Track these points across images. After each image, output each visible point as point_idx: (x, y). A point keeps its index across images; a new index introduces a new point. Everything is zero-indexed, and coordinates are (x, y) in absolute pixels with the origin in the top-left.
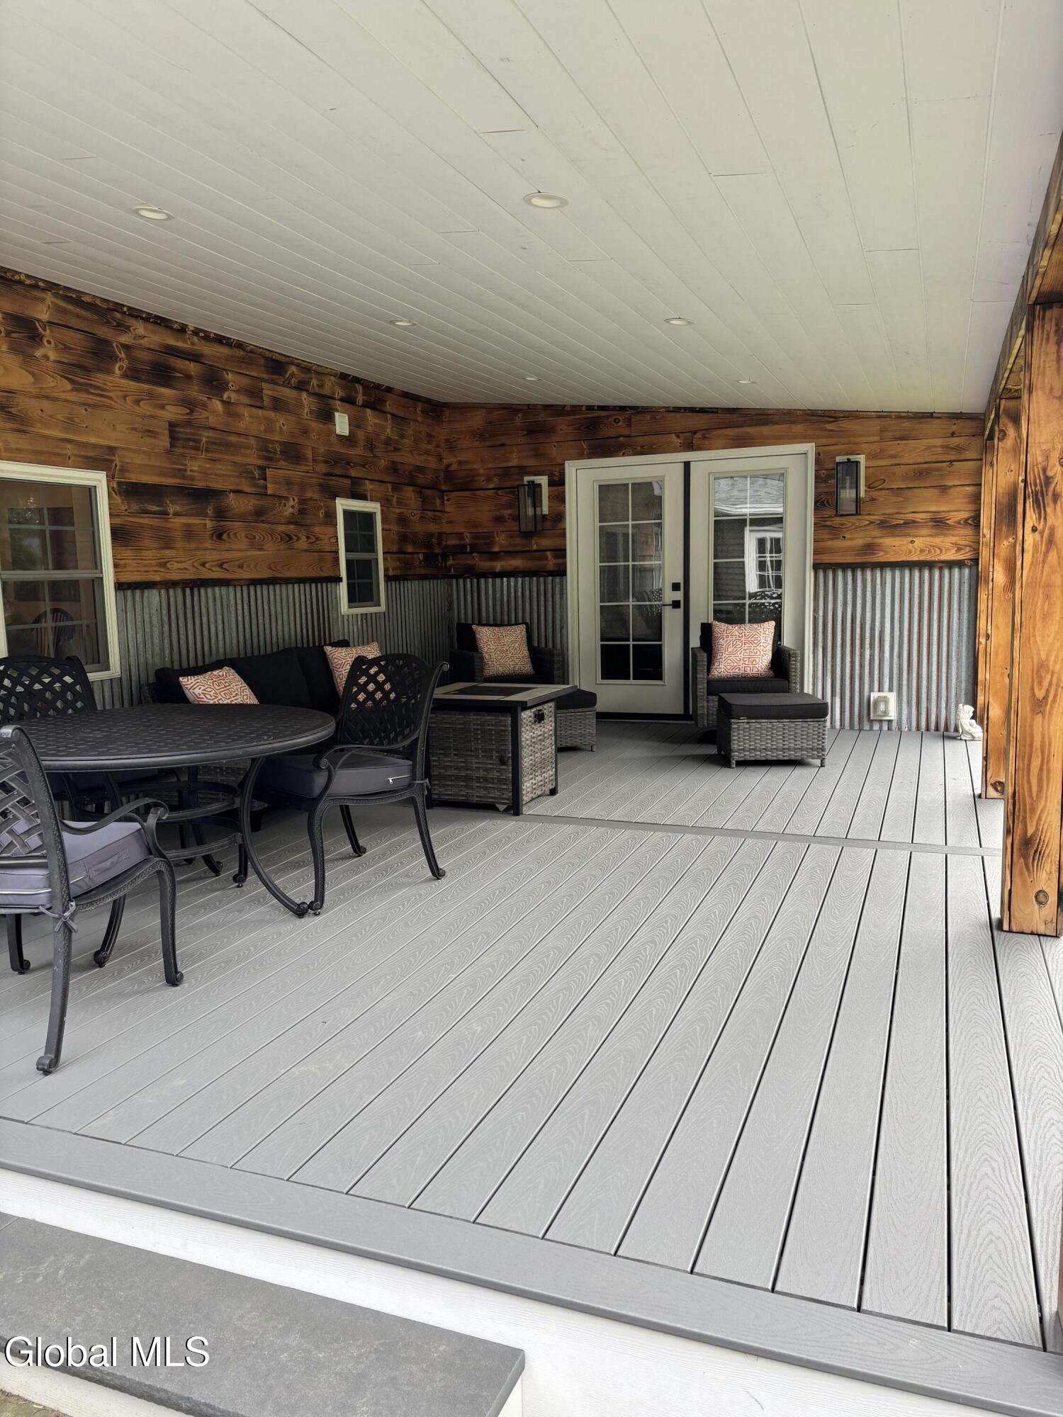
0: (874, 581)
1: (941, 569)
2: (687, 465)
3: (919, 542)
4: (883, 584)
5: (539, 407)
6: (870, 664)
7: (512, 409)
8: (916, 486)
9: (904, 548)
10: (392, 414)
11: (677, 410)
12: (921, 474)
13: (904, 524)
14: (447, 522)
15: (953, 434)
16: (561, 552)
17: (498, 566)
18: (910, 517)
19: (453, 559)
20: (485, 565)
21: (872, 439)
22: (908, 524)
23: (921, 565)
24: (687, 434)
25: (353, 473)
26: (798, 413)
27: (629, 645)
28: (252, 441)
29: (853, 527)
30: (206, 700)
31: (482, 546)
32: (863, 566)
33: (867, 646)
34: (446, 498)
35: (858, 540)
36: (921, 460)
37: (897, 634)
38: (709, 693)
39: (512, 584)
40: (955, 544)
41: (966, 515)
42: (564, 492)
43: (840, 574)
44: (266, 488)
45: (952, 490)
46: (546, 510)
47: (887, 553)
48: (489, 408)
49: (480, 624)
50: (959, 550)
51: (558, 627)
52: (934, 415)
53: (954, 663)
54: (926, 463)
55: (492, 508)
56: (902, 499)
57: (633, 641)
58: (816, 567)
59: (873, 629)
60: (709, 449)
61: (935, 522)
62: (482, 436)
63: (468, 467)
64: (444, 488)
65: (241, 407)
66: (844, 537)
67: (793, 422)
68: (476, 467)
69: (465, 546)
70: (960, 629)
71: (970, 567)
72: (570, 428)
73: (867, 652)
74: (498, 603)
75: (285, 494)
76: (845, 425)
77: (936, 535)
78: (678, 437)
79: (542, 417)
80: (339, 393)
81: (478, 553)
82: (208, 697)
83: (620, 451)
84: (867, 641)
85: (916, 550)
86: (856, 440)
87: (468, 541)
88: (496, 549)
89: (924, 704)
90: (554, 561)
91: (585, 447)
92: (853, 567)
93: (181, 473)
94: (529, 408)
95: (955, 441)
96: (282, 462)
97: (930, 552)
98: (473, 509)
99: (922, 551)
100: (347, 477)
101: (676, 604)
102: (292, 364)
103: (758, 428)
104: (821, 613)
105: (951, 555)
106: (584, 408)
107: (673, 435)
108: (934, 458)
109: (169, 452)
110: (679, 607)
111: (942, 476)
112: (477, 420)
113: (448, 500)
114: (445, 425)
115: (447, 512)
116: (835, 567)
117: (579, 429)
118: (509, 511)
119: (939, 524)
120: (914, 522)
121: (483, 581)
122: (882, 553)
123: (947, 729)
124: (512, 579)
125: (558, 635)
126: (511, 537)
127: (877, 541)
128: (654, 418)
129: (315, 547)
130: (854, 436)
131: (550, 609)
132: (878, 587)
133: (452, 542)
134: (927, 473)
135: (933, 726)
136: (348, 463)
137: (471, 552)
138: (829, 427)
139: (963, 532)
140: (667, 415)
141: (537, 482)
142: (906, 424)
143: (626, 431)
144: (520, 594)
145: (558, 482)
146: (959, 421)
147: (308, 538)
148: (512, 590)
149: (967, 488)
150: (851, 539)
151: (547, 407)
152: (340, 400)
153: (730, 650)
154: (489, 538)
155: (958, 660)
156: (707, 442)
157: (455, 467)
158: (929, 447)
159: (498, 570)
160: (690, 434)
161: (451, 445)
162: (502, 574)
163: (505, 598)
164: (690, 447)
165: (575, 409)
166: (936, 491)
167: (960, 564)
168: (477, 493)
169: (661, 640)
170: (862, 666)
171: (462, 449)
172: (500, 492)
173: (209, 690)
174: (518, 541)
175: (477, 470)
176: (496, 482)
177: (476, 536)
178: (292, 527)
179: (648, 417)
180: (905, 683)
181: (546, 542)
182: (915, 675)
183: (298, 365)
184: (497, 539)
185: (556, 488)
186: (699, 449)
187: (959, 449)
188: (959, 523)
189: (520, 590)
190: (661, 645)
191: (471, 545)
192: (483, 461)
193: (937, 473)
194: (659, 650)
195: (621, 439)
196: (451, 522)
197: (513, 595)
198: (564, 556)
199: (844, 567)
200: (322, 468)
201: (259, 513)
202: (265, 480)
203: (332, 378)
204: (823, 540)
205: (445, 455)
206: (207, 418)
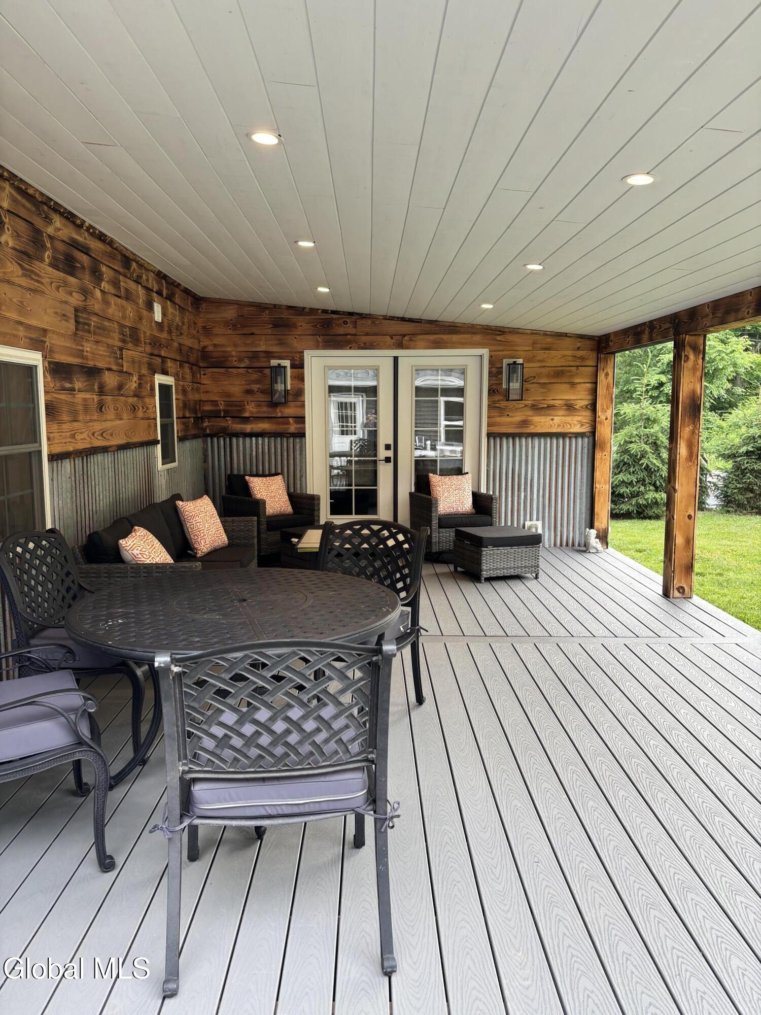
0: (527, 446)
1: (570, 438)
2: (396, 359)
3: (557, 420)
4: (533, 448)
5: (283, 307)
6: (524, 502)
7: (261, 307)
8: (556, 381)
9: (547, 424)
10: (179, 306)
11: (392, 318)
12: (559, 374)
13: (548, 407)
14: (203, 392)
15: (579, 348)
16: (301, 419)
17: (248, 428)
18: (552, 402)
19: (208, 422)
20: (238, 427)
21: (527, 348)
22: (550, 407)
23: (557, 435)
24: (398, 337)
25: (163, 354)
26: (478, 327)
27: (352, 490)
28: (116, 326)
29: (514, 408)
30: (143, 559)
31: (235, 412)
32: (520, 435)
33: (522, 490)
34: (202, 373)
35: (518, 417)
36: (559, 365)
37: (542, 481)
38: (440, 527)
39: (260, 442)
40: (580, 421)
41: (586, 403)
42: (303, 374)
43: (504, 440)
44: (123, 366)
45: (578, 386)
46: (289, 387)
47: (536, 426)
48: (239, 304)
49: (251, 475)
50: (582, 425)
51: (298, 476)
52: (568, 335)
53: (578, 501)
54: (562, 366)
55: (243, 382)
56: (546, 390)
57: (355, 486)
58: (489, 435)
59: (526, 479)
60: (414, 348)
61: (568, 406)
62: (234, 326)
63: (223, 349)
64: (201, 365)
65: (110, 295)
66: (508, 415)
67: (474, 333)
68: (229, 349)
69: (219, 411)
70: (582, 478)
71: (588, 437)
72: (308, 325)
73: (523, 494)
74: (248, 457)
75: (131, 371)
76: (510, 338)
77: (568, 416)
78: (392, 338)
79: (285, 315)
80: (156, 288)
81: (231, 417)
82: (145, 556)
83: (348, 346)
84: (523, 487)
85: (555, 425)
86: (517, 348)
87: (221, 407)
88: (247, 415)
89: (559, 529)
90: (295, 426)
91: (320, 340)
92: (513, 436)
93: (80, 354)
94: (275, 308)
95: (580, 353)
96: (130, 344)
97: (564, 426)
98: (225, 383)
99: (559, 426)
100: (159, 356)
101: (387, 460)
102: (134, 261)
103: (449, 336)
104: (492, 467)
105: (577, 429)
106: (320, 311)
107: (388, 336)
108: (567, 364)
109: (75, 334)
110: (390, 462)
111: (572, 376)
112: (230, 313)
113: (204, 374)
114: (202, 315)
115: (203, 384)
116: (501, 435)
117: (315, 326)
118: (258, 386)
119: (570, 408)
120: (554, 406)
121: (234, 440)
122: (533, 427)
123: (573, 545)
124: (260, 439)
125: (299, 482)
126: (259, 406)
127: (529, 418)
128: (373, 323)
129: (147, 415)
130: (515, 345)
131: (292, 461)
132: (530, 449)
133: (207, 408)
134: (563, 373)
135: (564, 543)
136: (160, 345)
137: (224, 417)
138: (498, 338)
139: (584, 414)
140: (384, 321)
141: (282, 364)
142: (549, 340)
143: (353, 331)
144: (266, 450)
145: (298, 365)
146: (583, 340)
147: (143, 408)
148: (260, 447)
149: (587, 385)
150: (511, 417)
151: (290, 308)
152: (156, 293)
153: (445, 495)
154: (241, 406)
155: (581, 499)
156: (412, 343)
157: (211, 348)
158: (564, 356)
159: (248, 431)
160: (400, 337)
161: (207, 331)
162: (251, 435)
163: (254, 453)
164: (400, 346)
165: (313, 311)
166: (568, 386)
167: (582, 435)
168: (230, 370)
169: (376, 486)
170: (519, 504)
171: (217, 335)
172: (250, 370)
173: (144, 550)
174: (265, 409)
175: (230, 352)
176: (246, 363)
177: (229, 404)
178: (135, 399)
179: (369, 322)
180: (547, 514)
181: (289, 411)
182: (553, 509)
183: (137, 262)
184: (247, 407)
185: (296, 370)
186: (407, 348)
187: (582, 359)
188: (583, 408)
189: (267, 447)
190: (376, 490)
191: (225, 411)
192: (235, 345)
193: (569, 374)
194: (374, 493)
195: (349, 336)
196: (207, 392)
197: (260, 450)
198: (304, 423)
199: (507, 435)
200: (148, 349)
201: (120, 387)
202: (122, 359)
203: (152, 273)
204: (494, 417)
205: (202, 338)
206: (94, 305)
